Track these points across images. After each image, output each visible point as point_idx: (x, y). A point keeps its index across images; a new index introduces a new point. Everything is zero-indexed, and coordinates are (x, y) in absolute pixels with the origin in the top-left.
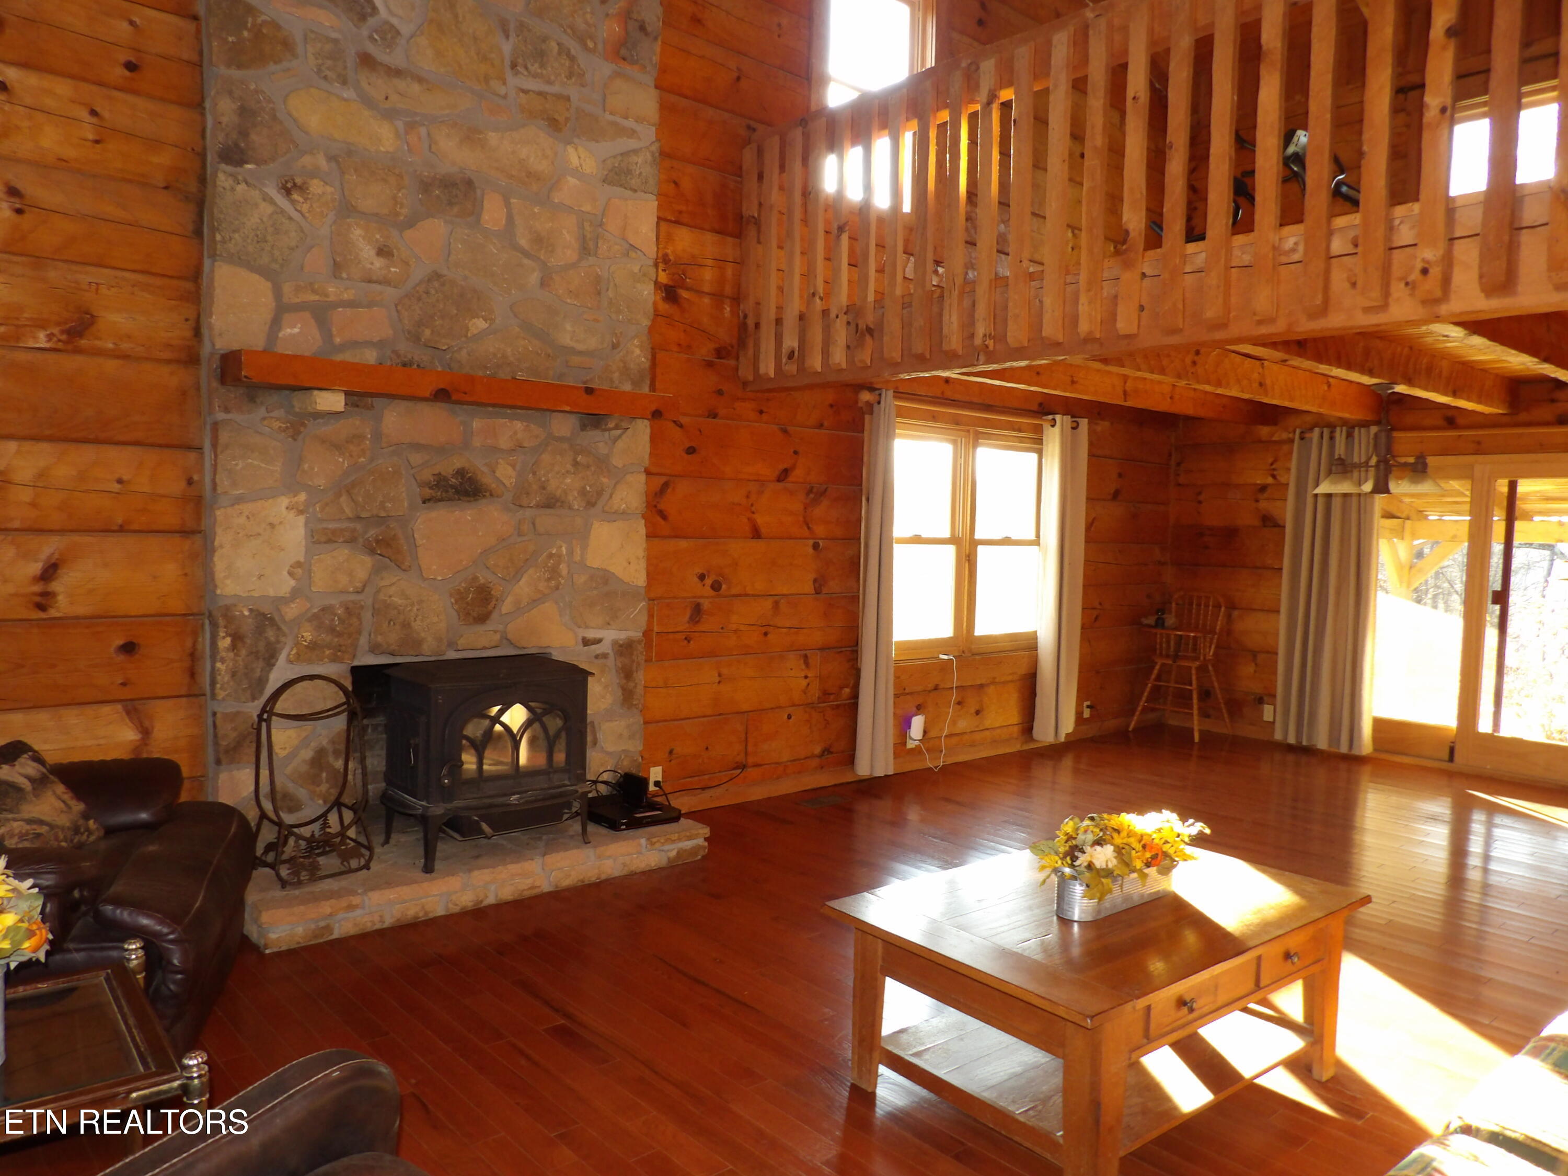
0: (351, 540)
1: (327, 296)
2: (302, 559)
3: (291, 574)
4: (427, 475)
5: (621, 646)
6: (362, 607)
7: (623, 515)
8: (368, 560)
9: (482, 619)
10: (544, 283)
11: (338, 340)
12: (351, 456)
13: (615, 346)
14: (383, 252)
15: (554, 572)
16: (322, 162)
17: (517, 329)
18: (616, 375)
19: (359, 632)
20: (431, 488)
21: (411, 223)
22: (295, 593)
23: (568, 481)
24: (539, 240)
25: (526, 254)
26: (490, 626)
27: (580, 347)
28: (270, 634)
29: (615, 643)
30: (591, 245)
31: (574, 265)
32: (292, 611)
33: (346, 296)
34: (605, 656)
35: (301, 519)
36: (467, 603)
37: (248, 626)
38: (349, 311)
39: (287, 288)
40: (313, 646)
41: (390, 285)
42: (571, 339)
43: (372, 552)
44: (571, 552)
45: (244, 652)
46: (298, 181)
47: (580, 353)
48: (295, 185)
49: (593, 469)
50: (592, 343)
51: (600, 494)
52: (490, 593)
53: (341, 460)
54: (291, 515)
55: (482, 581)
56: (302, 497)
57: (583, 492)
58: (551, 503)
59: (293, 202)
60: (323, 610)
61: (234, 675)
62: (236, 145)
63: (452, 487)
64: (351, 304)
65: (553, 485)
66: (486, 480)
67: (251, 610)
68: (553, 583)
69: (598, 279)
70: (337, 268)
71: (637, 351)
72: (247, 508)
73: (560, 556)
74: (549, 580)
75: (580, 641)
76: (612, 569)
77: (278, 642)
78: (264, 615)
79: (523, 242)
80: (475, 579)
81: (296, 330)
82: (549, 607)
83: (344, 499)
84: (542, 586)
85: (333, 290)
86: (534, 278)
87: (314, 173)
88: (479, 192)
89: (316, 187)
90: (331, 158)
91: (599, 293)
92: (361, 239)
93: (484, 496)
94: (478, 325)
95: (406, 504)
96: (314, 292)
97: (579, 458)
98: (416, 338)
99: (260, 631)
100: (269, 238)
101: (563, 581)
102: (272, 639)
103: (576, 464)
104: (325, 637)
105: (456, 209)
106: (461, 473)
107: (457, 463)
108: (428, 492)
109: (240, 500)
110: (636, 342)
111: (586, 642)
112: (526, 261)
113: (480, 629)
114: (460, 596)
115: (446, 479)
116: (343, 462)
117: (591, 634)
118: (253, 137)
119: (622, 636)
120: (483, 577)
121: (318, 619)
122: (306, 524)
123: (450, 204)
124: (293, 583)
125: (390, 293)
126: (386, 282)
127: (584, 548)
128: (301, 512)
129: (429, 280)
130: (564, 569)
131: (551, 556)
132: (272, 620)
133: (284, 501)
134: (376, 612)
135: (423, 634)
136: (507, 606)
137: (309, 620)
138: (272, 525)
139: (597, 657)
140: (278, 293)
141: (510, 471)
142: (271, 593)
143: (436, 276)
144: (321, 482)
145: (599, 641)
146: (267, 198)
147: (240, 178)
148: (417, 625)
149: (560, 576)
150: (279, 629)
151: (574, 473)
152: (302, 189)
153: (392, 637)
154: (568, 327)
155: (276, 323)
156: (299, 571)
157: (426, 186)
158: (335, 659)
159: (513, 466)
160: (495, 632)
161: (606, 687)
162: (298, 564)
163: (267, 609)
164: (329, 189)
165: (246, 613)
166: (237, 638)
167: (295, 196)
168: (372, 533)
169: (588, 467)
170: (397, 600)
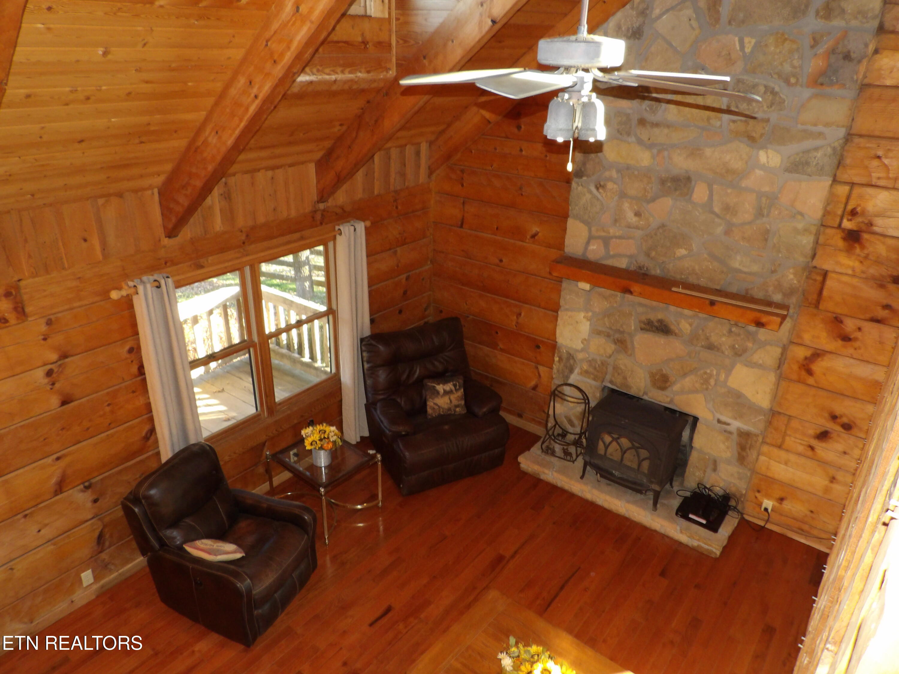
0: (608, 336)
1: (609, 233)
2: (587, 338)
3: (582, 343)
4: (643, 318)
5: (742, 433)
6: (608, 364)
7: (761, 366)
8: (613, 347)
9: (663, 389)
10: (727, 233)
11: (612, 253)
12: (610, 302)
13: (773, 272)
14: (637, 214)
15: (706, 382)
16: (614, 174)
17: (706, 256)
18: (771, 289)
19: (606, 374)
20: (645, 324)
21: (653, 200)
22: (583, 350)
23: (724, 339)
24: (727, 208)
25: (718, 216)
26: (667, 393)
27: (746, 270)
28: (572, 361)
29: (739, 430)
30: (765, 212)
31: (750, 223)
32: (580, 356)
33: (617, 234)
34: (730, 433)
35: (588, 323)
36: (655, 380)
37: (565, 356)
38: (618, 241)
39: (593, 229)
40: (587, 372)
41: (639, 229)
42: (740, 265)
43: (615, 343)
44: (718, 374)
45: (562, 364)
46: (602, 183)
47: (745, 273)
48: (600, 185)
49: (742, 337)
50: (755, 268)
51: (745, 350)
52: (668, 379)
53: (606, 303)
54: (584, 320)
55: (664, 372)
56: (590, 314)
57: (733, 347)
58: (711, 347)
59: (600, 193)
60: (593, 360)
61: (558, 371)
62: (581, 170)
63: (655, 326)
64: (620, 237)
65: (714, 339)
66: (673, 327)
67: (566, 351)
68: (705, 386)
69: (767, 231)
70: (616, 221)
71: (791, 276)
72: (569, 313)
73: (711, 376)
74: (702, 384)
75: (716, 420)
76: (744, 392)
77: (574, 365)
78: (570, 354)
79: (716, 210)
80: (662, 370)
81: (595, 247)
82: (700, 397)
83: (606, 319)
84: (697, 385)
85: (612, 231)
86: (719, 230)
87: (610, 179)
88: (693, 183)
89: (610, 185)
90: (618, 171)
91: (766, 240)
92: (627, 209)
93: (672, 335)
94: (682, 252)
95: (633, 328)
96: (604, 231)
97: (734, 329)
98: (648, 255)
99: (568, 359)
100: (589, 209)
101: (710, 387)
102: (572, 364)
103: (730, 331)
104: (591, 370)
105: (678, 193)
106: (660, 321)
107: (660, 316)
108: (643, 326)
109: (567, 310)
110: (791, 271)
111: (719, 421)
112: (717, 220)
113: (660, 393)
114: (652, 375)
115: (652, 322)
116: (606, 304)
117: (724, 418)
118: (588, 166)
119: (745, 427)
120: (666, 370)
121: (591, 362)
122: (590, 325)
123: (676, 190)
124: (582, 346)
125: (639, 233)
126: (637, 228)
127: (727, 376)
128: (588, 320)
129: (658, 228)
130: (712, 382)
131: (706, 373)
132: (573, 358)
133: (582, 314)
134: (614, 368)
135: (632, 385)
136: (676, 387)
137: (587, 362)
138: (577, 322)
139: (725, 431)
140: (590, 231)
141: (687, 326)
142: (574, 347)
143: (663, 226)
144: (597, 310)
145: (728, 424)
146: (590, 192)
147: (580, 184)
148: (629, 380)
149: (710, 384)
150: (575, 361)
151: (728, 336)
152: (603, 187)
153: (619, 380)
154: (738, 258)
155: (588, 243)
156: (585, 342)
157: (663, 182)
158: (594, 379)
159: (691, 325)
160: (667, 397)
161: (728, 448)
162: (585, 339)
163: (572, 352)
164: (615, 186)
165: (565, 351)
166: (561, 359)
167: (601, 190)
168: (617, 336)
169: (739, 335)
170: (623, 367)
